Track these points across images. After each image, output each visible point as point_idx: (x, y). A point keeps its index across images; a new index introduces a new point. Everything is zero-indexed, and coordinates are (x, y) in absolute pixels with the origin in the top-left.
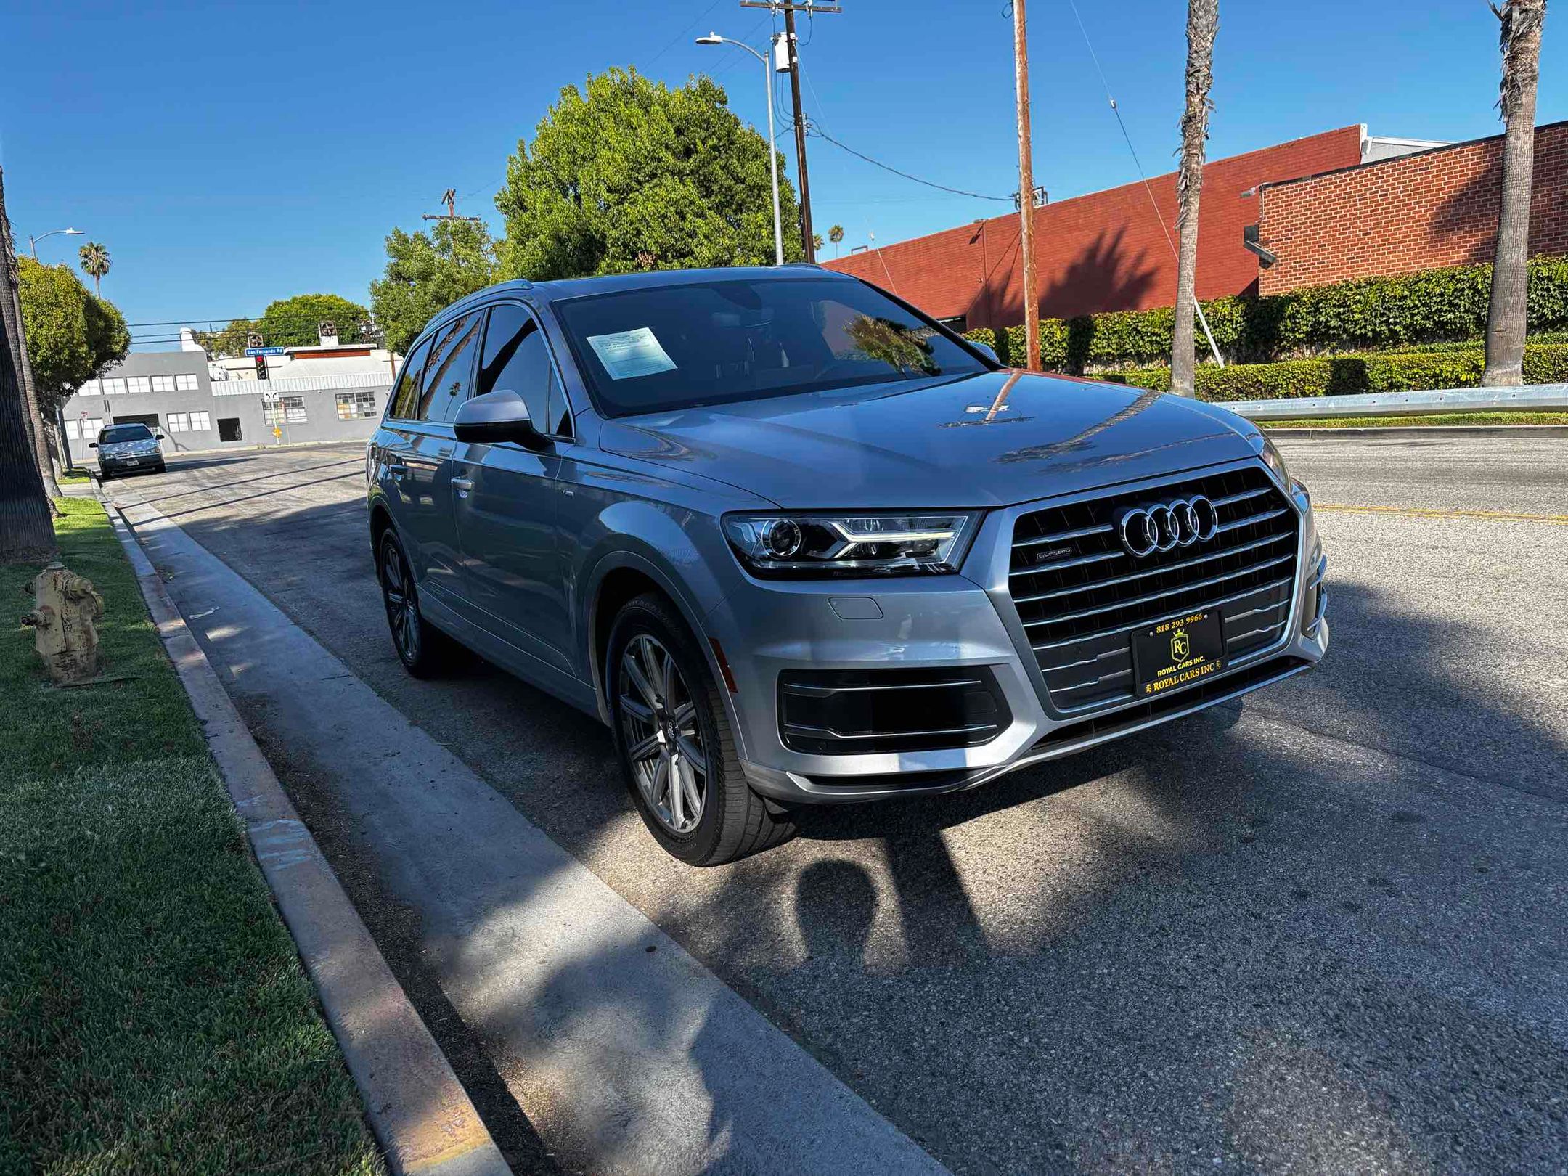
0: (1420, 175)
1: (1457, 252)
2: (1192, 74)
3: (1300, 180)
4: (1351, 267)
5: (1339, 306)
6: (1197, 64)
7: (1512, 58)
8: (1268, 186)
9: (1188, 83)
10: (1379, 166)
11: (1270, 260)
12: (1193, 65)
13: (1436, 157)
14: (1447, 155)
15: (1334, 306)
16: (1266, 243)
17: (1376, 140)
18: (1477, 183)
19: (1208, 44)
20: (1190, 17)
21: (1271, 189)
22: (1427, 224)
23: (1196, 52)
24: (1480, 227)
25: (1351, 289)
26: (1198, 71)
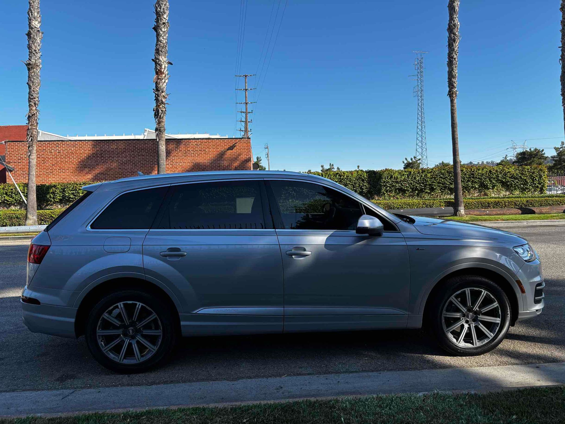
0: (73, 148)
1: (89, 175)
2: (32, 99)
3: (24, 141)
4: (48, 176)
5: (73, 191)
6: (34, 96)
7: (159, 123)
8: (9, 141)
9: (29, 101)
10: (57, 142)
11: (12, 170)
12: (32, 95)
13: (78, 143)
14: (82, 143)
15: (71, 190)
16: (9, 163)
17: (43, 132)
18: (94, 154)
19: (38, 90)
20: (29, 77)
21: (10, 143)
22: (77, 165)
23: (33, 91)
24: (96, 168)
25: (78, 185)
26: (35, 98)
